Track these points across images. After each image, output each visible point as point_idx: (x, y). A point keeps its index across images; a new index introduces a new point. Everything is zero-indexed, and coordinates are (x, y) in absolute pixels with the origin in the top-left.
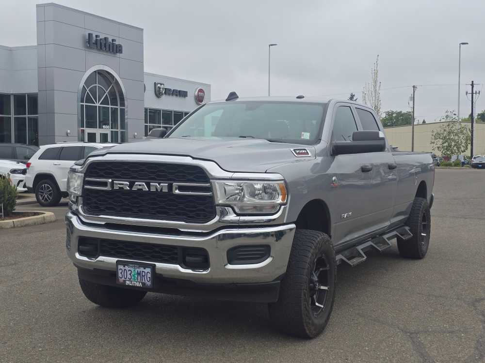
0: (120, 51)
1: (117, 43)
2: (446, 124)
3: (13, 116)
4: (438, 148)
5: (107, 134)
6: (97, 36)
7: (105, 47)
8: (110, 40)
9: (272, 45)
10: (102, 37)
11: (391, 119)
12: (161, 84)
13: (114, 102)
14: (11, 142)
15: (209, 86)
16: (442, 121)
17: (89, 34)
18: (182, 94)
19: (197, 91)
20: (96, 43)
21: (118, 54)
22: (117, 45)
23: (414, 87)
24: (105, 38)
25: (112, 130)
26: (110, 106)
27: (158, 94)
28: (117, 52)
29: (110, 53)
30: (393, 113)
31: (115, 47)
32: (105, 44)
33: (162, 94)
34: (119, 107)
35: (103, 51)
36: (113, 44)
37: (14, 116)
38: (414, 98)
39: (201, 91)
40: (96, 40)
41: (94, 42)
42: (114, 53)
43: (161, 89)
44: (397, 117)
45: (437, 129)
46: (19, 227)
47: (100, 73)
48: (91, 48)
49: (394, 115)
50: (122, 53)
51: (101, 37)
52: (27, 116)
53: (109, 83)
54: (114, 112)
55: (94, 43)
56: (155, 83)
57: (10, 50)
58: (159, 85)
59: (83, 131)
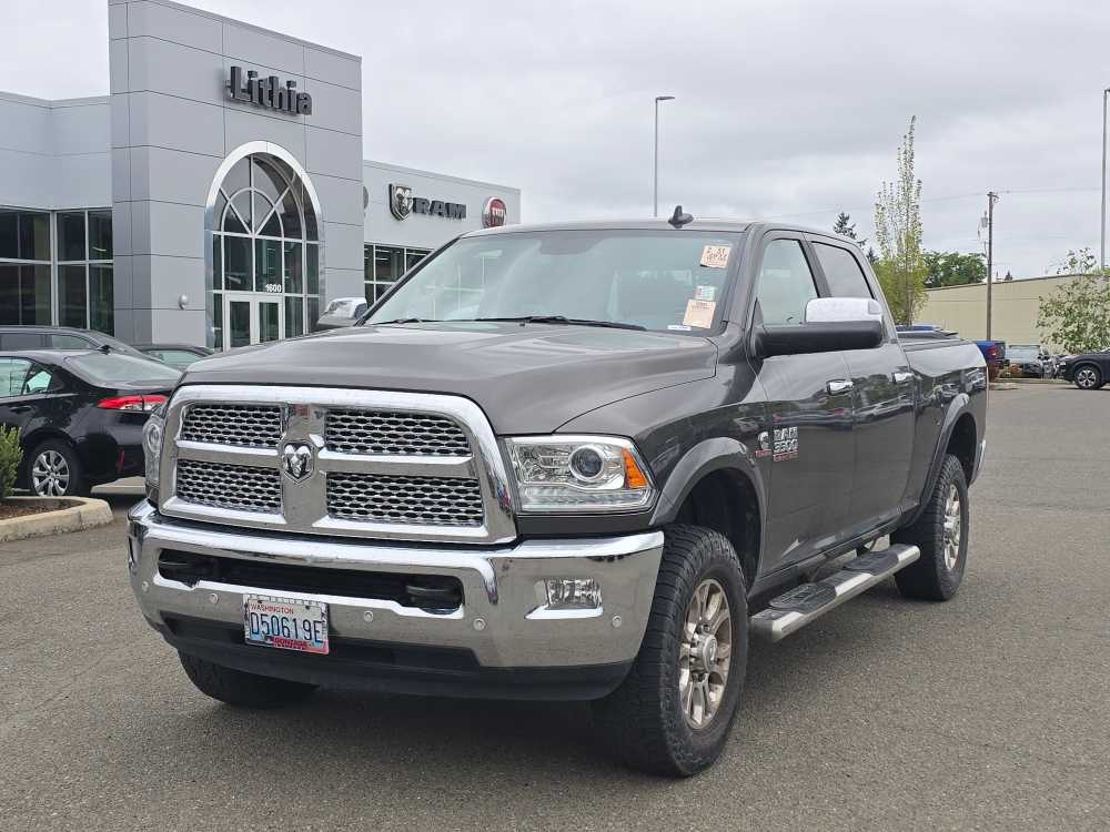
0: (307, 110)
1: (298, 89)
2: (1069, 281)
3: (54, 262)
4: (1055, 335)
5: (276, 304)
6: (251, 74)
7: (271, 98)
8: (282, 83)
9: (662, 99)
10: (263, 75)
11: (934, 271)
12: (405, 189)
13: (293, 231)
14: (50, 323)
15: (517, 192)
16: (1061, 274)
17: (233, 69)
18: (454, 211)
19: (489, 205)
20: (249, 91)
21: (302, 116)
22: (298, 96)
23: (990, 195)
24: (271, 78)
25: (289, 295)
26: (283, 239)
27: (398, 211)
28: (298, 112)
29: (284, 112)
30: (937, 258)
31: (294, 100)
32: (271, 92)
33: (408, 212)
34: (304, 241)
35: (266, 108)
36: (289, 91)
37: (57, 263)
38: (990, 220)
39: (497, 203)
40: (250, 82)
41: (243, 86)
42: (292, 114)
43: (406, 202)
44: (946, 267)
45: (1051, 293)
46: (10, 541)
47: (260, 160)
48: (238, 101)
49: (941, 262)
50: (310, 113)
51: (260, 77)
52: (87, 262)
53: (280, 185)
54: (293, 252)
55: (243, 91)
56: (390, 186)
57: (50, 107)
58: (400, 191)
59: (218, 298)
